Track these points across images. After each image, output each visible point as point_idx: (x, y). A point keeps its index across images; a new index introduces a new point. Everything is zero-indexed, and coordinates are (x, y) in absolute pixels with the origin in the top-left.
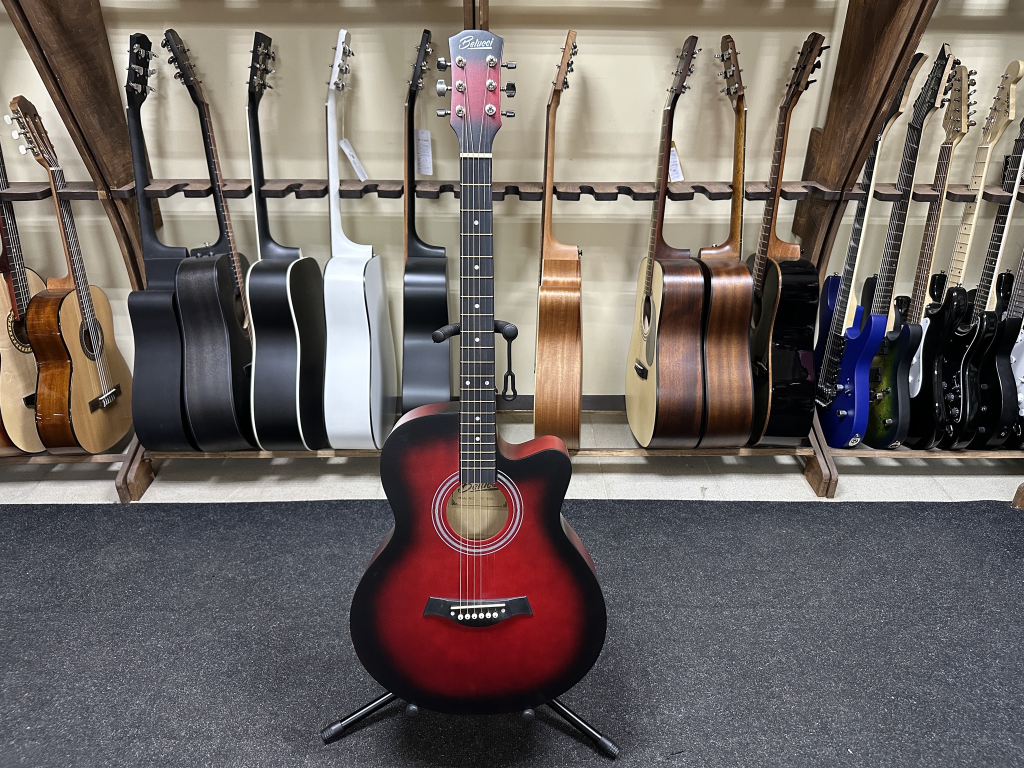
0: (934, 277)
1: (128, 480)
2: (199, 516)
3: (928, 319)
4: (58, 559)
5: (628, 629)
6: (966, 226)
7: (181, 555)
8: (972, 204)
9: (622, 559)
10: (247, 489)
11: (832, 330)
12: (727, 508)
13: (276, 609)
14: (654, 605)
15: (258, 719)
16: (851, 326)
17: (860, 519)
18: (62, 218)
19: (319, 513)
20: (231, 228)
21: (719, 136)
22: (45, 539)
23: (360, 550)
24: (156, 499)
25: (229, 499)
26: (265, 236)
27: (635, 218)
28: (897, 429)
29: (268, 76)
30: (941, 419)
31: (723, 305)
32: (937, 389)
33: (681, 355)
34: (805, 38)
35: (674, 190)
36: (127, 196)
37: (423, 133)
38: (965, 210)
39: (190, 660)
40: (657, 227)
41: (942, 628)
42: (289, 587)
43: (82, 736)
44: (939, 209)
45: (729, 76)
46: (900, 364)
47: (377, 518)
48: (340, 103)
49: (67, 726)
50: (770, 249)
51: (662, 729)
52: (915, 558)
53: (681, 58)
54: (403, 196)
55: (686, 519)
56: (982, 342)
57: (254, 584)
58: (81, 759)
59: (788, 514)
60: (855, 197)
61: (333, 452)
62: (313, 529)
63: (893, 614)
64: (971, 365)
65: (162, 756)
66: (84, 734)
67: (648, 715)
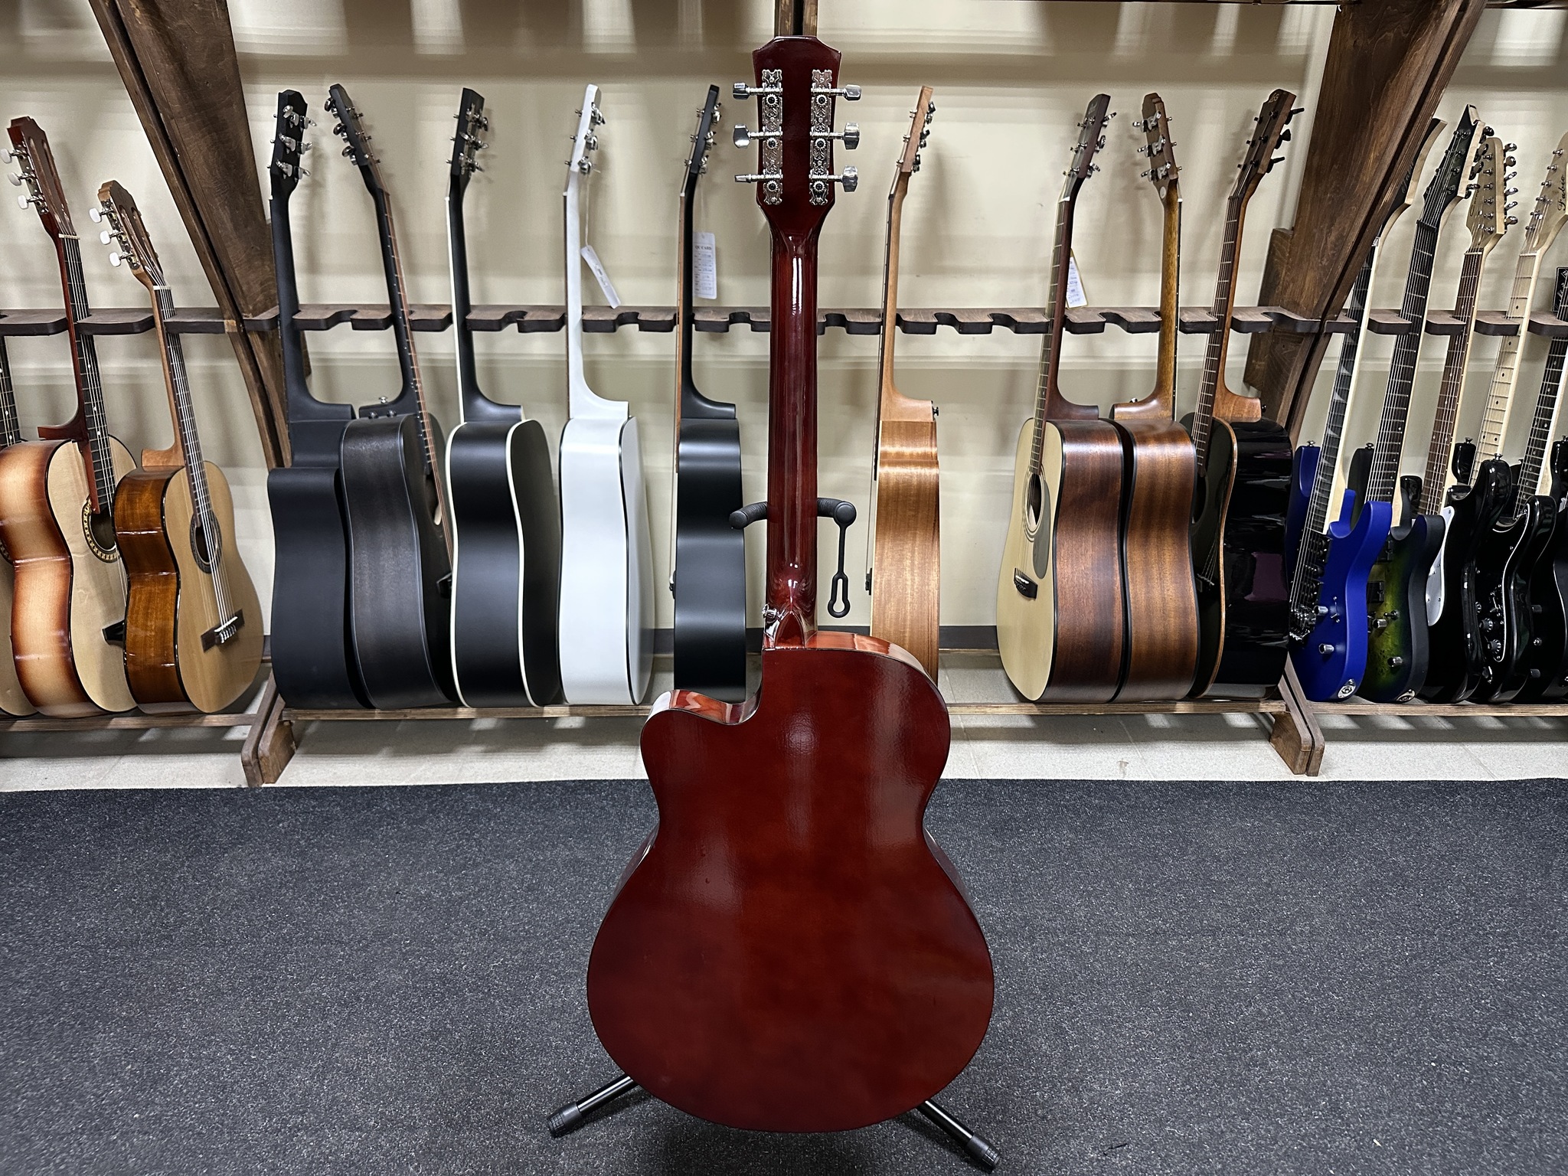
0: (1457, 446)
1: (260, 752)
2: (368, 805)
3: (1451, 508)
4: (160, 869)
5: (1028, 968)
6: (1505, 371)
7: (346, 863)
8: (1513, 339)
9: (1010, 866)
10: (437, 766)
11: (1308, 527)
12: (1161, 792)
13: (496, 939)
14: (1064, 933)
15: (483, 1101)
16: (1338, 520)
17: (1360, 806)
18: (169, 360)
19: (550, 800)
20: (419, 377)
21: (1136, 241)
22: (137, 840)
23: (615, 853)
24: (300, 781)
25: (411, 781)
26: (471, 389)
27: (1011, 361)
28: (1409, 673)
29: (477, 153)
30: (1474, 656)
31: (1152, 486)
32: (1467, 611)
33: (1089, 561)
34: (1265, 98)
35: (1074, 318)
36: (266, 327)
37: (703, 237)
38: (1503, 347)
39: (372, 1015)
40: (1050, 373)
41: (1497, 963)
42: (514, 907)
43: (218, 1127)
44: (1464, 346)
45: (1155, 153)
46: (1413, 575)
47: (636, 806)
48: (582, 193)
49: (195, 1113)
50: (1218, 405)
51: (1092, 1111)
52: (1447, 861)
53: (1085, 126)
54: (675, 328)
55: (1101, 808)
56: (1534, 542)
57: (460, 904)
58: (220, 1160)
59: (1252, 800)
60: (1340, 328)
61: (568, 708)
62: (542, 823)
63: (1423, 943)
64: (1518, 576)
65: (343, 1156)
66: (222, 1124)
67: (1069, 1091)
